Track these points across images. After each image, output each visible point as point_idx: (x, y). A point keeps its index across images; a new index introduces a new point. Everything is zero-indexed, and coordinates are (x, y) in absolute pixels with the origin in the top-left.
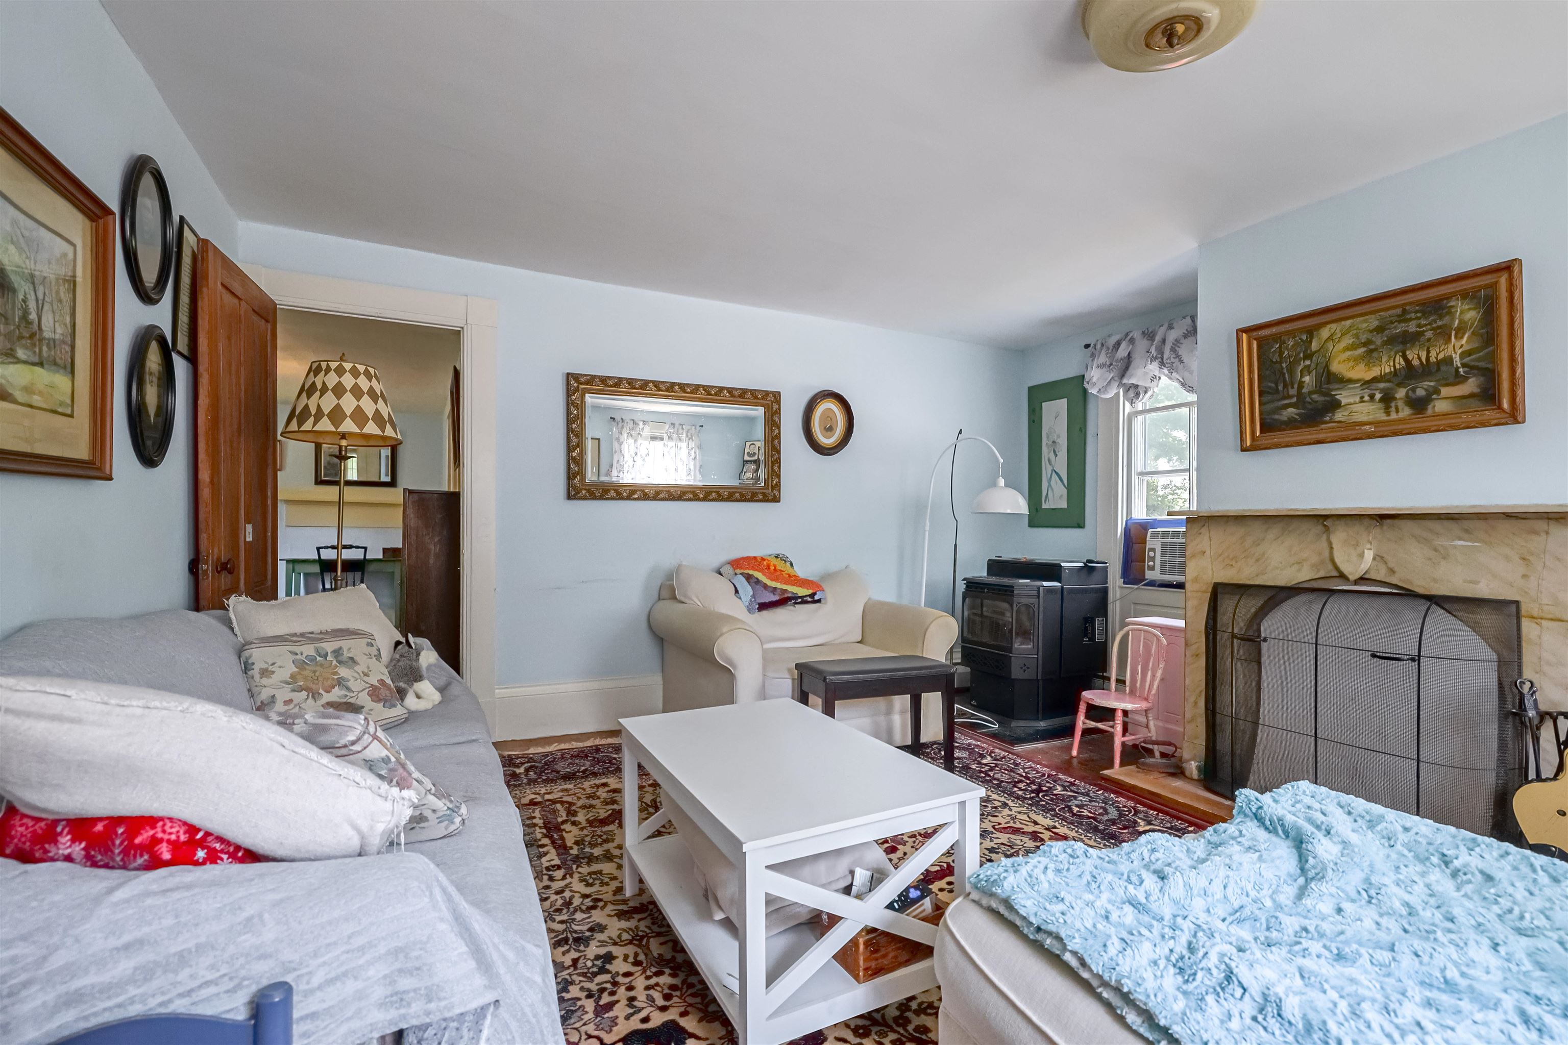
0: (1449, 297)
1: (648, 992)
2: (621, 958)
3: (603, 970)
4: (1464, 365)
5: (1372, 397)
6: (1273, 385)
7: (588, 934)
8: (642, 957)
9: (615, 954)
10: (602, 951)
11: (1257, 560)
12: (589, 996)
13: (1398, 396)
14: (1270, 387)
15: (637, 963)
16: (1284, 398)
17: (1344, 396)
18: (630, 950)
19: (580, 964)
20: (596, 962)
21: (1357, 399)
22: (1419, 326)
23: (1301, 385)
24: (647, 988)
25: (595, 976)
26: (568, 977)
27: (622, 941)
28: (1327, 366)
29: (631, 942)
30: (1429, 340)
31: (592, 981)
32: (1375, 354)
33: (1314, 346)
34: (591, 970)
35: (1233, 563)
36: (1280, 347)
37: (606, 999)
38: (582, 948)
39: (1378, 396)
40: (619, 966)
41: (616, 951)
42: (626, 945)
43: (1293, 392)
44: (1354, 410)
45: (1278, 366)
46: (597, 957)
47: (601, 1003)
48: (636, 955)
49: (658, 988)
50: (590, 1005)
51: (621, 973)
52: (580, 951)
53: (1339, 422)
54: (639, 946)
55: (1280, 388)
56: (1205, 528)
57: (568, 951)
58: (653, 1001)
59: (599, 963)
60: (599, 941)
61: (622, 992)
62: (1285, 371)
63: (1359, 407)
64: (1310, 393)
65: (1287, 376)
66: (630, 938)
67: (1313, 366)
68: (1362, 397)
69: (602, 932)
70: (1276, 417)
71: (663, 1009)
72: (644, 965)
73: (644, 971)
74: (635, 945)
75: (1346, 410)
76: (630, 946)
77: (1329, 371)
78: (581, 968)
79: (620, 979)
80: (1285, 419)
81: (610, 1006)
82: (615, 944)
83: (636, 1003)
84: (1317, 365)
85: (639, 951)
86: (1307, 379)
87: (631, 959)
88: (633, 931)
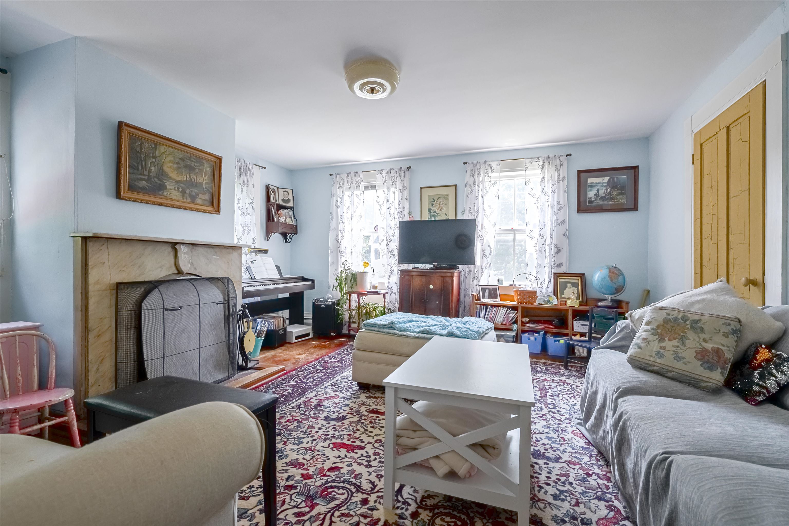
0: (204, 159)
1: (541, 472)
2: (548, 494)
3: (562, 492)
4: (206, 188)
5: (178, 189)
6: (136, 165)
7: (567, 519)
8: (537, 489)
9: (552, 497)
10: (559, 503)
11: (140, 267)
12: (571, 484)
13: (187, 192)
14: (135, 166)
15: (541, 487)
16: (141, 174)
17: (169, 185)
18: (541, 495)
19: (574, 502)
20: (565, 498)
21: (173, 188)
22: (195, 165)
23: (150, 171)
24: (540, 474)
25: (566, 491)
26: (582, 497)
27: (545, 503)
28: (162, 166)
29: (539, 500)
30: (197, 173)
31: (568, 489)
32: (180, 170)
33: (157, 153)
34: (568, 495)
35: (124, 269)
36: (141, 144)
37: (563, 479)
38: (572, 511)
39: (180, 190)
40: (551, 490)
41: (550, 500)
42: (543, 500)
43: (146, 173)
44: (172, 193)
45: (138, 154)
46: (563, 500)
47: (565, 478)
48: (539, 491)
49: (535, 471)
50: (571, 479)
51: (551, 486)
52: (574, 510)
53: (165, 196)
54: (535, 495)
55: (140, 167)
56: (105, 246)
57: (581, 514)
58: (539, 468)
59: (562, 497)
60: (560, 510)
61: (554, 477)
62: (142, 159)
63: (173, 192)
64: (154, 177)
65: (143, 163)
66: (539, 503)
67: (156, 163)
68: (175, 188)
69: (556, 516)
70: (136, 183)
71: (536, 463)
72: (537, 484)
73: (538, 482)
74: (537, 497)
75: (168, 191)
76: (541, 498)
77: (163, 169)
78: (574, 498)
79: (553, 484)
80: (141, 186)
81: (561, 475)
82: (550, 504)
83: (548, 471)
84: (158, 163)
85: (536, 493)
86: (153, 168)
87: (543, 491)
88: (535, 506)
